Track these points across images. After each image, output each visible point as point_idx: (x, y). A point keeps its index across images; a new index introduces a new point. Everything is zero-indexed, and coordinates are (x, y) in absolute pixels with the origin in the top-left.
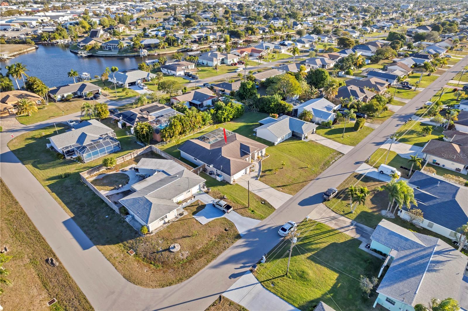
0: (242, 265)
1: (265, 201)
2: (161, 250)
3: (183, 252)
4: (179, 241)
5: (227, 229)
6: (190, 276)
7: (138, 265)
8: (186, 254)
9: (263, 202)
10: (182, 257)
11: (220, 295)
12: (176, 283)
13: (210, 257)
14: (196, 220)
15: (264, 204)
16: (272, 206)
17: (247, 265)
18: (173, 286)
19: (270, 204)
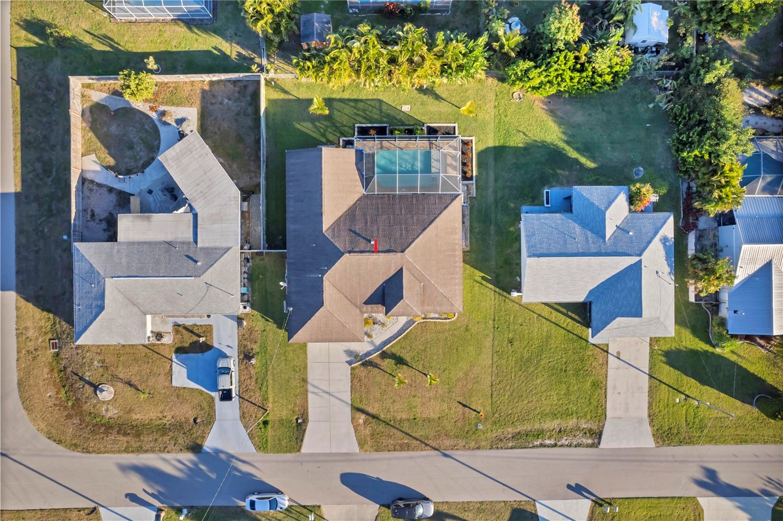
0: (156, 493)
1: (305, 421)
2: (87, 379)
3: (110, 407)
4: (120, 385)
5: (198, 421)
6: (89, 452)
7: (46, 376)
8: (113, 412)
9: (300, 421)
10: (104, 413)
11: (96, 505)
12: (66, 446)
13: (135, 444)
14: (171, 366)
15: (299, 425)
16: (302, 440)
17: (162, 498)
18: (60, 448)
19: (303, 436)
